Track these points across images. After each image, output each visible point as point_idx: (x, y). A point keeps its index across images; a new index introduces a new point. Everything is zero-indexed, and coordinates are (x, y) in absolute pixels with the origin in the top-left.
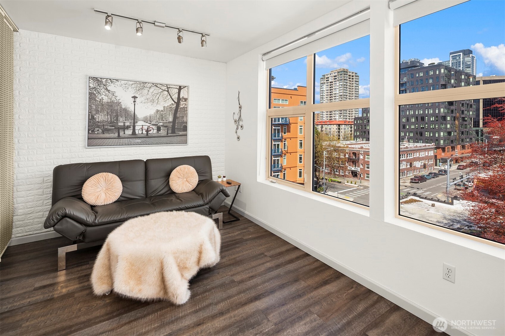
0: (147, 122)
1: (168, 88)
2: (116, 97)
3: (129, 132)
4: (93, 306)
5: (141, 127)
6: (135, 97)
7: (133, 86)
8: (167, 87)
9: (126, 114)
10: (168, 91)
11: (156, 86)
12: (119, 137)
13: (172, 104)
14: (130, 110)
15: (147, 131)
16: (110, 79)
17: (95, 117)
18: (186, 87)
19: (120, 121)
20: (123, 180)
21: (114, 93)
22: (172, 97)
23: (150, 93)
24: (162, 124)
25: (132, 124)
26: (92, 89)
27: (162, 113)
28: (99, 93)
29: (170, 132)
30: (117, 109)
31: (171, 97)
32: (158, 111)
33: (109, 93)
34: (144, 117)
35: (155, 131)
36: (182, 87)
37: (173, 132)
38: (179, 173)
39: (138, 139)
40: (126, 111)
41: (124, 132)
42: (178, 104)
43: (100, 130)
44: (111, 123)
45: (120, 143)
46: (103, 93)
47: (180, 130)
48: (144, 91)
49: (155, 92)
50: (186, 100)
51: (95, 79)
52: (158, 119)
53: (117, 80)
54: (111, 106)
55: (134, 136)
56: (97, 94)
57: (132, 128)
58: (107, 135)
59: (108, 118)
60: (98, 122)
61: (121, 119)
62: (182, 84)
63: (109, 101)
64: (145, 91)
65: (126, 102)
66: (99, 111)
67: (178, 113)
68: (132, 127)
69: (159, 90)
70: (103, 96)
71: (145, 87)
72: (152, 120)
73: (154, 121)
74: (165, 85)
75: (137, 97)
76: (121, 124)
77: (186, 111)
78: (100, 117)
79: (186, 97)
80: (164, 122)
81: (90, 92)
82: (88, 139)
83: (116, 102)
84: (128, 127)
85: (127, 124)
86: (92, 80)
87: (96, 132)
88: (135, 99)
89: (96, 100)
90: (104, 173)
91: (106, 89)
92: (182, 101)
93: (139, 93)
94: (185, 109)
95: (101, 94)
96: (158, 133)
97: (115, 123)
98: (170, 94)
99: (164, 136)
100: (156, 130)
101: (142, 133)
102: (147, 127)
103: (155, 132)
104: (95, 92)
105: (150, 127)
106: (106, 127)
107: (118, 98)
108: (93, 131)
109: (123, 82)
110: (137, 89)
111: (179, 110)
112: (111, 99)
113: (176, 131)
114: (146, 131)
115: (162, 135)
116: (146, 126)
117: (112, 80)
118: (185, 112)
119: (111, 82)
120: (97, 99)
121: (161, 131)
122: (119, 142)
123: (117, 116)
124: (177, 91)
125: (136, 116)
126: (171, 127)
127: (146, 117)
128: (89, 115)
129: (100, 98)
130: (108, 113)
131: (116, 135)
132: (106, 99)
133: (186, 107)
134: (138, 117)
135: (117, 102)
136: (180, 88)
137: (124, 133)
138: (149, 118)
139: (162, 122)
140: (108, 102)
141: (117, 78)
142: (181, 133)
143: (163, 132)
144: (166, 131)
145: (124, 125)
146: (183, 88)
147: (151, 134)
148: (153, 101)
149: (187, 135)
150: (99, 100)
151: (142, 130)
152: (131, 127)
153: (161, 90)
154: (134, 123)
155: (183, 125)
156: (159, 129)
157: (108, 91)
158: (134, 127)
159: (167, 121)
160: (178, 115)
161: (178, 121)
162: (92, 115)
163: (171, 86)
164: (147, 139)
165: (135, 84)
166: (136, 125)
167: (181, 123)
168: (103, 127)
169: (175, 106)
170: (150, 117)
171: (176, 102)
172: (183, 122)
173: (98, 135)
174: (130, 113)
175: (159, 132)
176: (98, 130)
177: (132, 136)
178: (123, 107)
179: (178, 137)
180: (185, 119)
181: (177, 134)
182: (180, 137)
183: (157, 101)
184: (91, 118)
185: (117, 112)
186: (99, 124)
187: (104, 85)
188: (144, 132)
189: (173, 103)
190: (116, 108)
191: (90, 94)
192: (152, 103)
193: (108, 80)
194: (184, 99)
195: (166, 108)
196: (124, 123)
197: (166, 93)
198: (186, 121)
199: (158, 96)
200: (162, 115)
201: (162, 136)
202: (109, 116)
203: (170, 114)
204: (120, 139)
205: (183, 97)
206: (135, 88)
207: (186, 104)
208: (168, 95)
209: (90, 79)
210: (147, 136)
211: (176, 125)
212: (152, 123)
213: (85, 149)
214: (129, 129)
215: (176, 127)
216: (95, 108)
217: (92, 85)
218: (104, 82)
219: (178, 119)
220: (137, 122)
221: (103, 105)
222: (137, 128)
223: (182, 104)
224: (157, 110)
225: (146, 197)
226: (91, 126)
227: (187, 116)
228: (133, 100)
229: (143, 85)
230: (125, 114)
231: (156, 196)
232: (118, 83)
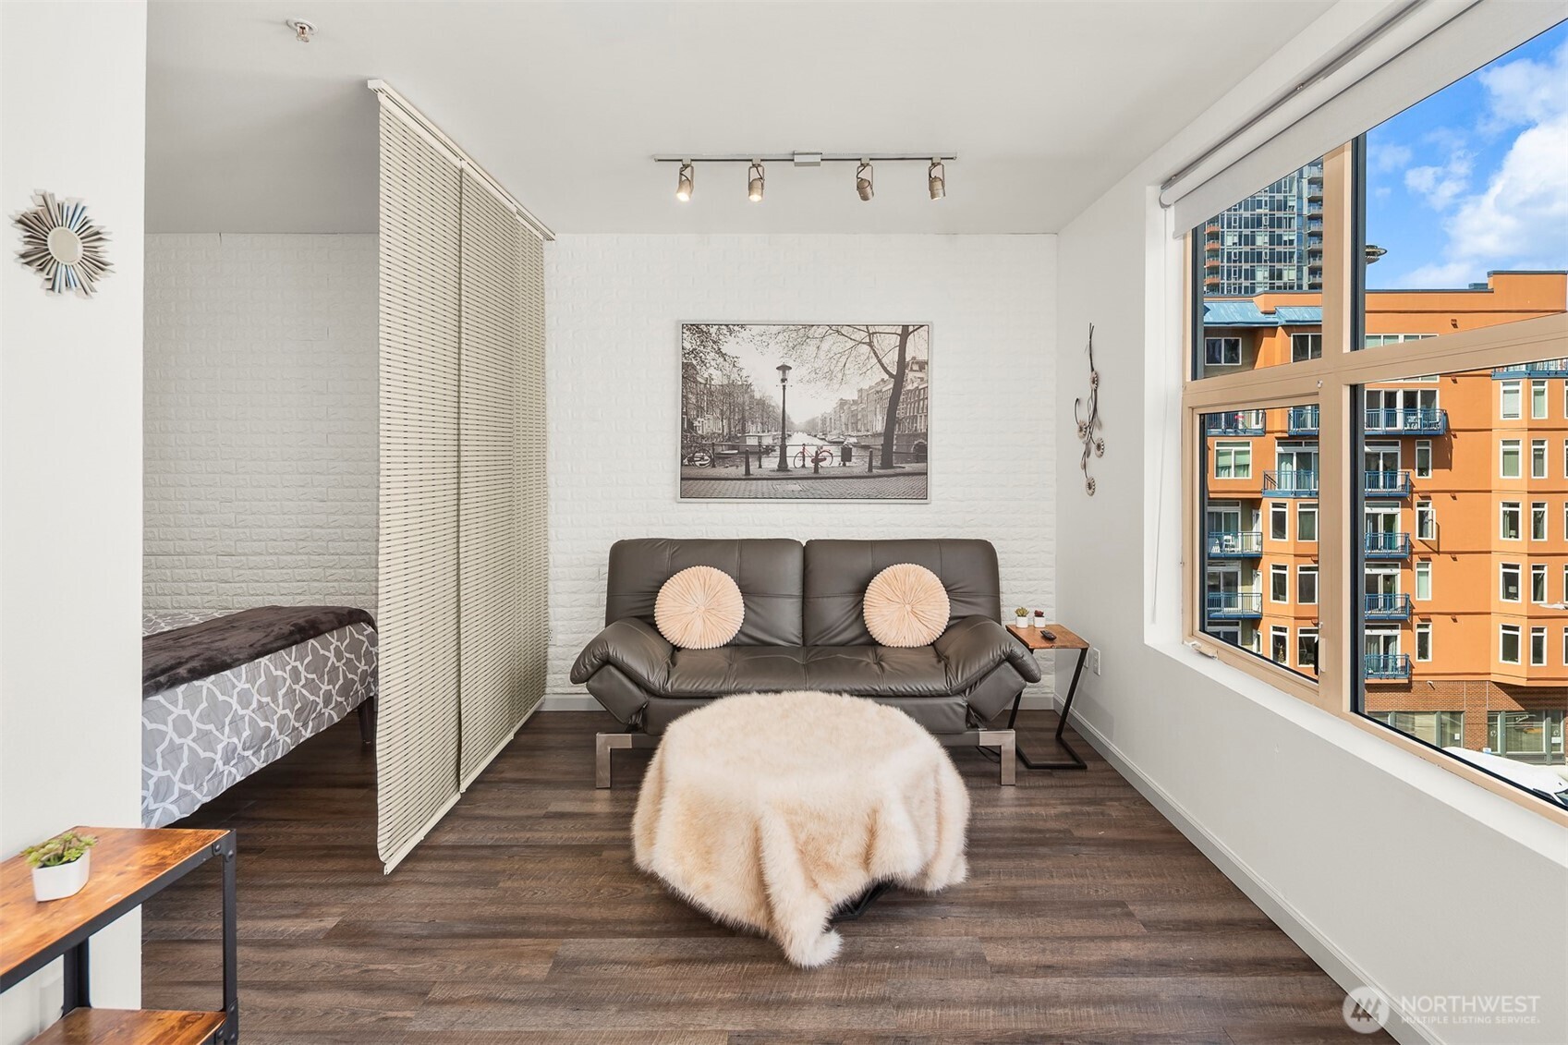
0: (815, 436)
1: (870, 335)
2: (741, 369)
3: (771, 463)
4: (625, 891)
5: (801, 449)
6: (784, 368)
7: (780, 337)
8: (868, 332)
9: (765, 415)
10: (870, 344)
11: (838, 331)
12: (748, 476)
13: (883, 380)
14: (773, 404)
15: (816, 460)
16: (727, 325)
17: (696, 423)
18: (922, 326)
19: (751, 434)
20: (746, 591)
21: (736, 359)
22: (883, 361)
23: (822, 354)
24: (855, 440)
25: (779, 442)
26: (688, 353)
27: (854, 408)
28: (703, 362)
29: (877, 462)
30: (744, 403)
31: (880, 361)
32: (843, 403)
33: (725, 360)
34: (809, 422)
35: (837, 461)
36: (911, 329)
37: (886, 463)
38: (889, 585)
39: (794, 482)
40: (762, 404)
41: (760, 462)
42: (899, 379)
43: (706, 458)
44: (729, 440)
45: (750, 491)
46: (713, 363)
47: (906, 457)
48: (807, 348)
49: (836, 349)
50: (923, 365)
51: (696, 329)
52: (844, 426)
53: (742, 326)
54: (730, 394)
55: (783, 473)
56: (698, 367)
57: (778, 453)
58: (720, 471)
59: (723, 426)
60: (703, 437)
61: (752, 429)
62: (911, 320)
63: (726, 382)
64: (810, 349)
65: (765, 385)
66: (703, 408)
67: (901, 406)
68: (778, 449)
69: (847, 344)
70: (711, 370)
71: (808, 338)
72: (828, 429)
73: (834, 432)
74: (862, 328)
75: (790, 368)
76: (752, 441)
77: (923, 399)
78: (708, 425)
79: (922, 357)
80: (860, 434)
81: (685, 361)
82: (682, 479)
83: (740, 383)
84: (765, 451)
85: (767, 441)
86: (688, 333)
87: (697, 463)
88: (784, 372)
89: (696, 382)
90: (703, 569)
91: (719, 352)
92: (912, 370)
93: (793, 357)
94: (921, 396)
95: (708, 365)
96: (844, 465)
97: (738, 438)
98: (875, 353)
99: (862, 475)
100: (840, 458)
101: (804, 466)
102: (815, 449)
103: (837, 465)
104: (695, 362)
105: (825, 448)
106: (719, 450)
107: (744, 373)
108: (691, 460)
109: (756, 330)
110: (791, 345)
111: (902, 397)
112: (729, 377)
113: (894, 461)
114: (812, 461)
115: (856, 471)
116: (813, 445)
117: (731, 327)
118: (922, 403)
119: (728, 334)
120: (700, 380)
121: (853, 459)
122: (748, 488)
123: (743, 421)
124: (896, 340)
125: (789, 418)
126: (879, 450)
127: (814, 420)
128: (683, 419)
129: (706, 375)
130: (722, 413)
131: (742, 470)
132: (718, 379)
133: (924, 388)
134: (792, 423)
135: (742, 385)
136: (905, 333)
137: (760, 467)
138: (820, 422)
139: (855, 434)
140: (722, 386)
141: (743, 319)
142: (909, 467)
143: (858, 464)
144: (867, 460)
145: (760, 446)
146: (913, 332)
147: (827, 470)
148: (830, 376)
149: (926, 474)
150: (703, 382)
151: (804, 457)
152: (775, 451)
153: (853, 343)
154: (784, 439)
155: (916, 443)
156: (846, 455)
157: (723, 355)
158: (783, 448)
159: (868, 431)
160: (900, 414)
161: (899, 429)
162: (688, 420)
163: (878, 329)
164: (817, 484)
165: (784, 331)
166: (787, 444)
167: (910, 435)
168: (714, 449)
169: (891, 386)
170: (824, 421)
171: (895, 373)
172: (916, 435)
173: (702, 470)
174: (774, 412)
175: (847, 464)
176: (702, 458)
177: (778, 473)
178: (757, 396)
179: (902, 478)
180: (920, 426)
181: (898, 471)
182: (907, 478)
183: (840, 375)
184: (688, 428)
185: (743, 409)
186: (704, 442)
187: (714, 342)
188: (809, 464)
189: (886, 377)
190: (740, 400)
191: (686, 366)
192: (827, 381)
193: (723, 327)
194: (917, 363)
195: (864, 395)
196: (760, 437)
197: (865, 348)
198: (924, 431)
199: (843, 360)
200: (854, 415)
201: (855, 474)
202: (724, 421)
203: (878, 410)
204: (750, 482)
205: (914, 358)
206: (784, 344)
207: (922, 379)
208: (872, 354)
209: (685, 330)
210: (817, 475)
211: (895, 442)
212: (829, 438)
213: (675, 505)
214: (770, 455)
215: (895, 447)
216: (694, 401)
217: (688, 346)
218: (713, 335)
219: (899, 425)
220: (790, 436)
221: (711, 393)
222: (791, 452)
223: (912, 376)
224: (842, 399)
225: (804, 644)
226: (687, 448)
227: (926, 416)
228: (779, 375)
229: (803, 332)
230: (762, 416)
231: (826, 646)
232: (744, 334)
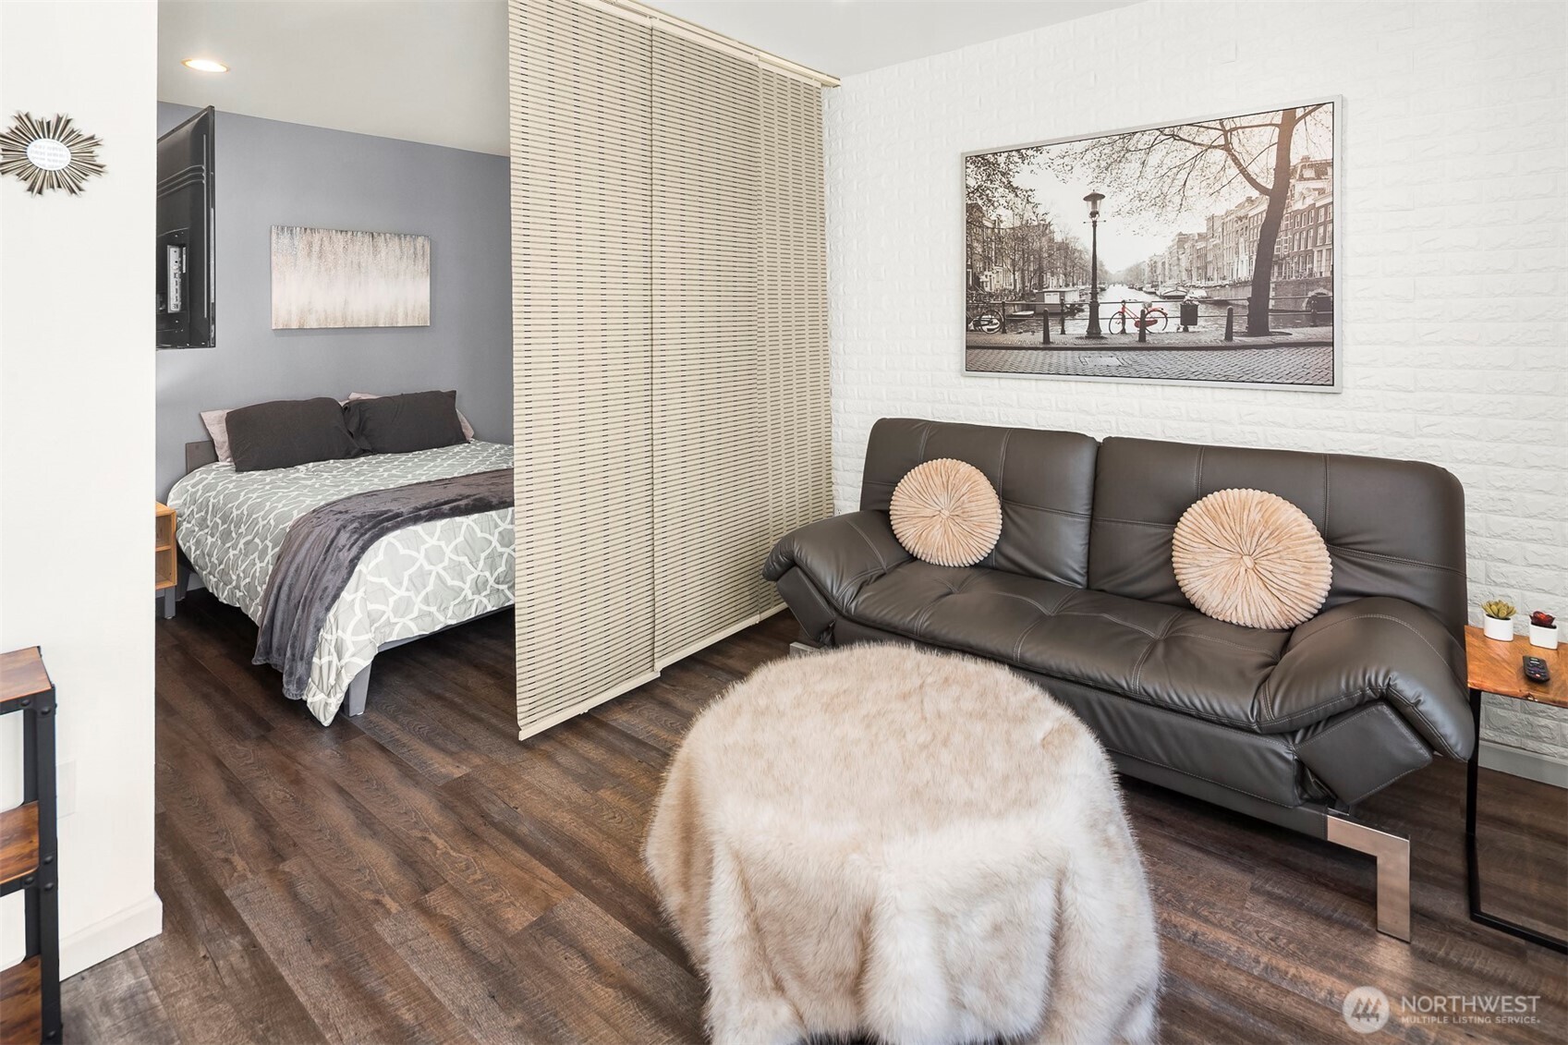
0: (1141, 289)
1: (1225, 133)
2: (1036, 206)
3: (1077, 327)
5: (1119, 308)
6: (1094, 198)
7: (1089, 156)
8: (1223, 129)
9: (1069, 264)
10: (1227, 147)
11: (1173, 136)
12: (1047, 345)
13: (1249, 200)
14: (1079, 249)
15: (1143, 323)
16: (1018, 151)
17: (983, 278)
18: (1320, 105)
19: (1050, 289)
21: (1030, 193)
22: (1250, 170)
23: (1149, 171)
24: (1202, 293)
25: (1088, 299)
26: (973, 192)
27: (1200, 245)
28: (990, 201)
29: (1240, 325)
30: (1041, 249)
31: (1243, 171)
32: (1182, 239)
33: (1017, 196)
34: (1130, 270)
35: (1174, 324)
36: (1299, 113)
37: (1258, 325)
39: (1110, 353)
40: (1065, 248)
41: (1063, 326)
42: (1278, 196)
43: (995, 321)
44: (1023, 298)
45: (1050, 365)
46: (1002, 201)
47: (1294, 318)
48: (1127, 165)
49: (1168, 162)
50: (1322, 169)
51: (982, 161)
52: (1184, 273)
53: (1038, 149)
54: (1023, 239)
55: (1094, 342)
56: (984, 208)
57: (1087, 313)
58: (1012, 338)
59: (1015, 280)
60: (991, 295)
61: (1052, 282)
62: (1296, 97)
63: (1018, 224)
64: (1131, 167)
66: (990, 259)
67: (1282, 237)
68: (1086, 308)
69: (1188, 152)
70: (1001, 211)
71: (1128, 151)
72: (1160, 279)
73: (1169, 282)
74: (1212, 124)
75: (1103, 197)
76: (1052, 299)
77: (1324, 224)
78: (998, 280)
79: (1321, 155)
80: (1211, 283)
81: (969, 202)
82: (968, 347)
83: (1036, 223)
84: (1074, 310)
85: (1072, 298)
86: (972, 166)
87: (985, 328)
88: (1094, 204)
89: (982, 226)
91: (1010, 186)
92: (1302, 178)
93: (1107, 181)
94: (1321, 220)
95: (996, 204)
96: (1186, 330)
97: (1034, 295)
98: (1235, 160)
99: (1214, 344)
100: (1179, 321)
101: (1123, 332)
102: (1140, 307)
103: (1174, 329)
104: (980, 202)
105: (1155, 306)
106: (1011, 310)
107: (1040, 210)
108: (977, 324)
109: (1055, 151)
110: (1103, 164)
111: (1284, 223)
112: (1022, 217)
113: (1271, 324)
114: (1136, 325)
115: (1206, 339)
116: (1137, 301)
117: (1024, 151)
118: (1321, 230)
119: (1020, 161)
120: (986, 223)
121: (1201, 322)
122: (1048, 361)
123: (1040, 272)
124: (1272, 135)
125: (1102, 265)
126: (1244, 307)
127: (1138, 266)
128: (968, 273)
129: (993, 218)
130: (1014, 264)
131: (1039, 336)
132: (1008, 220)
133: (1326, 206)
134: (1106, 272)
135: (1039, 225)
136: (1290, 119)
137: (1063, 332)
138: (1147, 269)
139: (1203, 283)
140: (1013, 228)
141: (1031, 139)
142: (1298, 334)
143: (1209, 328)
144: (1224, 322)
145: (1062, 304)
146: (1304, 116)
147: (1159, 337)
148: (1161, 201)
149: (1332, 344)
150: (990, 225)
151: (1124, 319)
152: (1083, 311)
153: (1198, 149)
154: (1094, 295)
155: (1311, 294)
156: (1189, 316)
157: (1014, 190)
158: (1094, 307)
159: (1224, 279)
160: (1281, 249)
161: (1280, 274)
162: (974, 275)
163: (1238, 122)
164: (1142, 357)
165: (1094, 147)
166: (1099, 301)
167: (1299, 283)
168: (1004, 310)
169: (1264, 207)
170: (1153, 267)
171: (1270, 186)
172: (1311, 282)
173: (990, 337)
174: (1081, 258)
175: (1191, 328)
176: (990, 322)
177: (1087, 341)
178: (1058, 238)
179: (1285, 351)
180: (1319, 267)
181: (1279, 339)
182: (1293, 350)
183: (1177, 199)
184: (974, 285)
185: (1041, 257)
186: (992, 302)
187: (1003, 174)
188: (1131, 328)
189: (1255, 194)
190: (1036, 245)
191: (971, 208)
192: (1156, 210)
193: (1014, 153)
194: (1311, 166)
195: (1218, 224)
196: (1062, 293)
197: (1218, 156)
198: (1327, 274)
199: (1183, 175)
200: (1201, 255)
201: (1203, 344)
202: (1017, 274)
203: (1241, 246)
204: (1050, 353)
205: (1306, 159)
206: (1093, 165)
207: (1321, 191)
208: (1230, 161)
209: (968, 164)
210: (1143, 344)
211: (1272, 294)
212: (1161, 291)
213: (962, 380)
214: (1077, 317)
215: (1272, 303)
216: (980, 250)
217: (972, 183)
218: (1002, 165)
219: (1280, 268)
220: (1103, 290)
221: (1000, 239)
222: (1104, 311)
223: (1302, 195)
224: (1180, 234)
226: (973, 309)
227: (1331, 251)
228: (1088, 207)
229: (1120, 145)
230: (1065, 264)
232: (1041, 158)
